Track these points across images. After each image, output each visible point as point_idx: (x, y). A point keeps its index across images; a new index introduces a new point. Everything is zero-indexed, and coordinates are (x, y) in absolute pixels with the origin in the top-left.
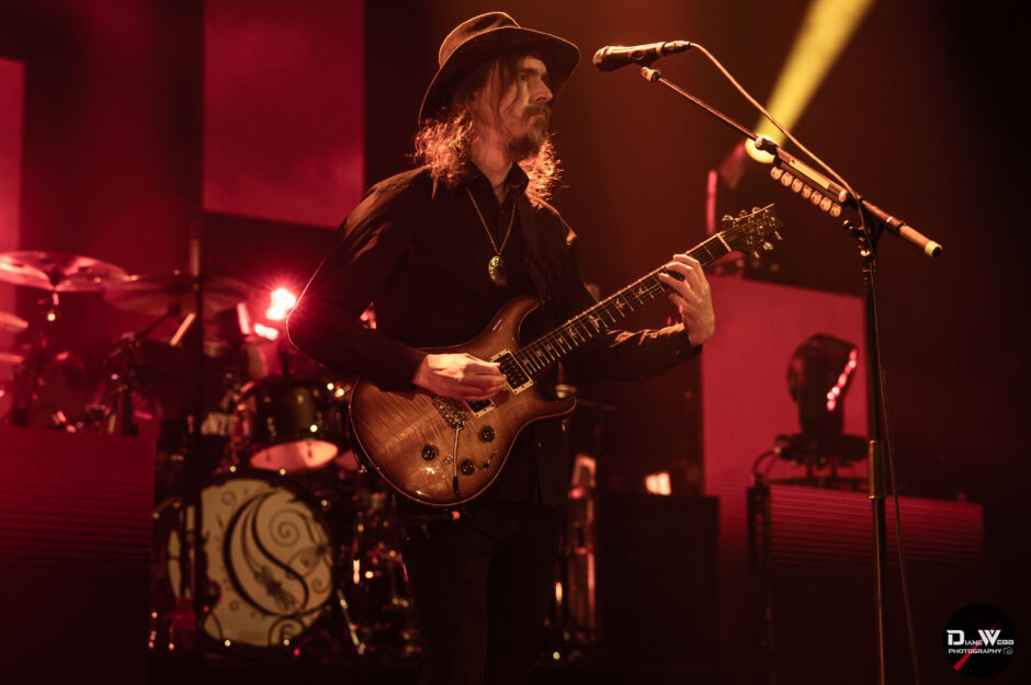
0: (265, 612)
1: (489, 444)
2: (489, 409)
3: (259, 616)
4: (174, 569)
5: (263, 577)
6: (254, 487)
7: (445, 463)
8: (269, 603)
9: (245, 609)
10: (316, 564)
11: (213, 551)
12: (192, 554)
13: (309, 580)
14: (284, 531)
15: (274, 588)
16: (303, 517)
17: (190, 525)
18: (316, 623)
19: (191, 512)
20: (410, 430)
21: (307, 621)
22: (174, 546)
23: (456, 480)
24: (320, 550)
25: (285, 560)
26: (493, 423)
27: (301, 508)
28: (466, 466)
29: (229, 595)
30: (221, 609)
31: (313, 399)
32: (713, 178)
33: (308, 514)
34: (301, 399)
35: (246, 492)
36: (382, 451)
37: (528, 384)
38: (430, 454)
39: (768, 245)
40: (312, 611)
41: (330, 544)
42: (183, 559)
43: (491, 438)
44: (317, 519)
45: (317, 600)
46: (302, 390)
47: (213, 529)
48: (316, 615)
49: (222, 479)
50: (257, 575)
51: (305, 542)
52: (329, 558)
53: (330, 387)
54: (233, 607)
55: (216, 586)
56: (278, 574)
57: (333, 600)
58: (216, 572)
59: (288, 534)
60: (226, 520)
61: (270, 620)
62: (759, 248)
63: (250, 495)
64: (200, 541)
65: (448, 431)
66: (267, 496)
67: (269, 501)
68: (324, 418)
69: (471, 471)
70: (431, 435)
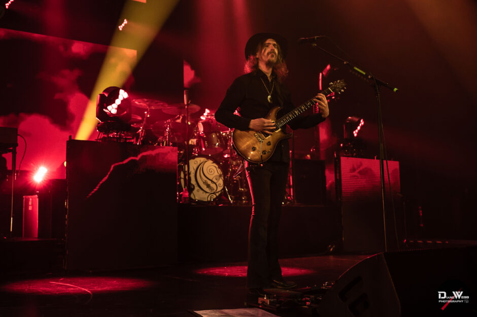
0: (206, 192)
1: (270, 146)
2: (269, 136)
3: (205, 193)
4: (182, 181)
5: (205, 183)
6: (203, 159)
7: (258, 151)
8: (207, 190)
9: (201, 192)
10: (219, 180)
11: (192, 176)
12: (187, 177)
13: (217, 184)
14: (210, 171)
15: (208, 186)
16: (215, 167)
17: (186, 170)
18: (220, 195)
19: (186, 166)
20: (248, 143)
21: (217, 194)
22: (182, 175)
23: (261, 156)
24: (220, 176)
25: (211, 179)
26: (270, 140)
27: (215, 165)
28: (264, 152)
29: (197, 188)
30: (195, 192)
31: (217, 136)
32: (321, 74)
33: (217, 166)
34: (214, 136)
35: (200, 161)
36: (241, 149)
37: (279, 130)
38: (254, 149)
39: (342, 91)
40: (219, 192)
41: (223, 174)
42: (185, 178)
43: (270, 145)
44: (219, 168)
45: (220, 189)
46: (214, 134)
47: (192, 171)
48: (219, 193)
49: (194, 157)
50: (204, 182)
51: (216, 174)
52: (222, 178)
53: (222, 133)
54: (198, 191)
55: (194, 186)
56: (209, 182)
57: (224, 189)
58: (193, 182)
59: (212, 172)
60: (195, 169)
61: (208, 194)
62: (340, 91)
63: (202, 162)
64: (189, 174)
65: (258, 143)
66: (206, 162)
67: (206, 163)
68: (220, 141)
69: (265, 154)
70: (254, 144)
